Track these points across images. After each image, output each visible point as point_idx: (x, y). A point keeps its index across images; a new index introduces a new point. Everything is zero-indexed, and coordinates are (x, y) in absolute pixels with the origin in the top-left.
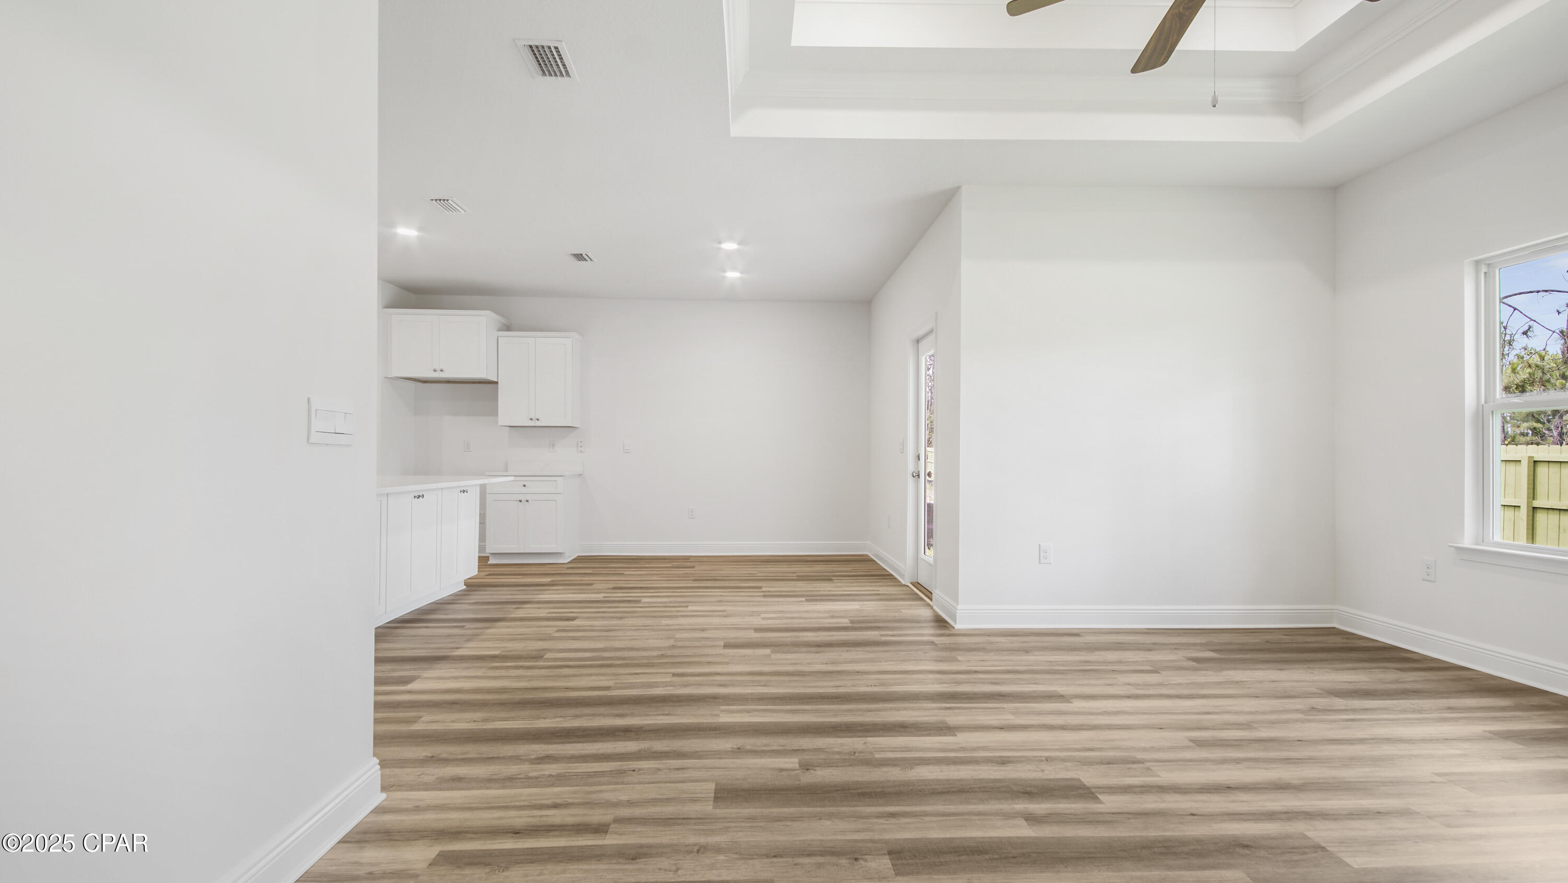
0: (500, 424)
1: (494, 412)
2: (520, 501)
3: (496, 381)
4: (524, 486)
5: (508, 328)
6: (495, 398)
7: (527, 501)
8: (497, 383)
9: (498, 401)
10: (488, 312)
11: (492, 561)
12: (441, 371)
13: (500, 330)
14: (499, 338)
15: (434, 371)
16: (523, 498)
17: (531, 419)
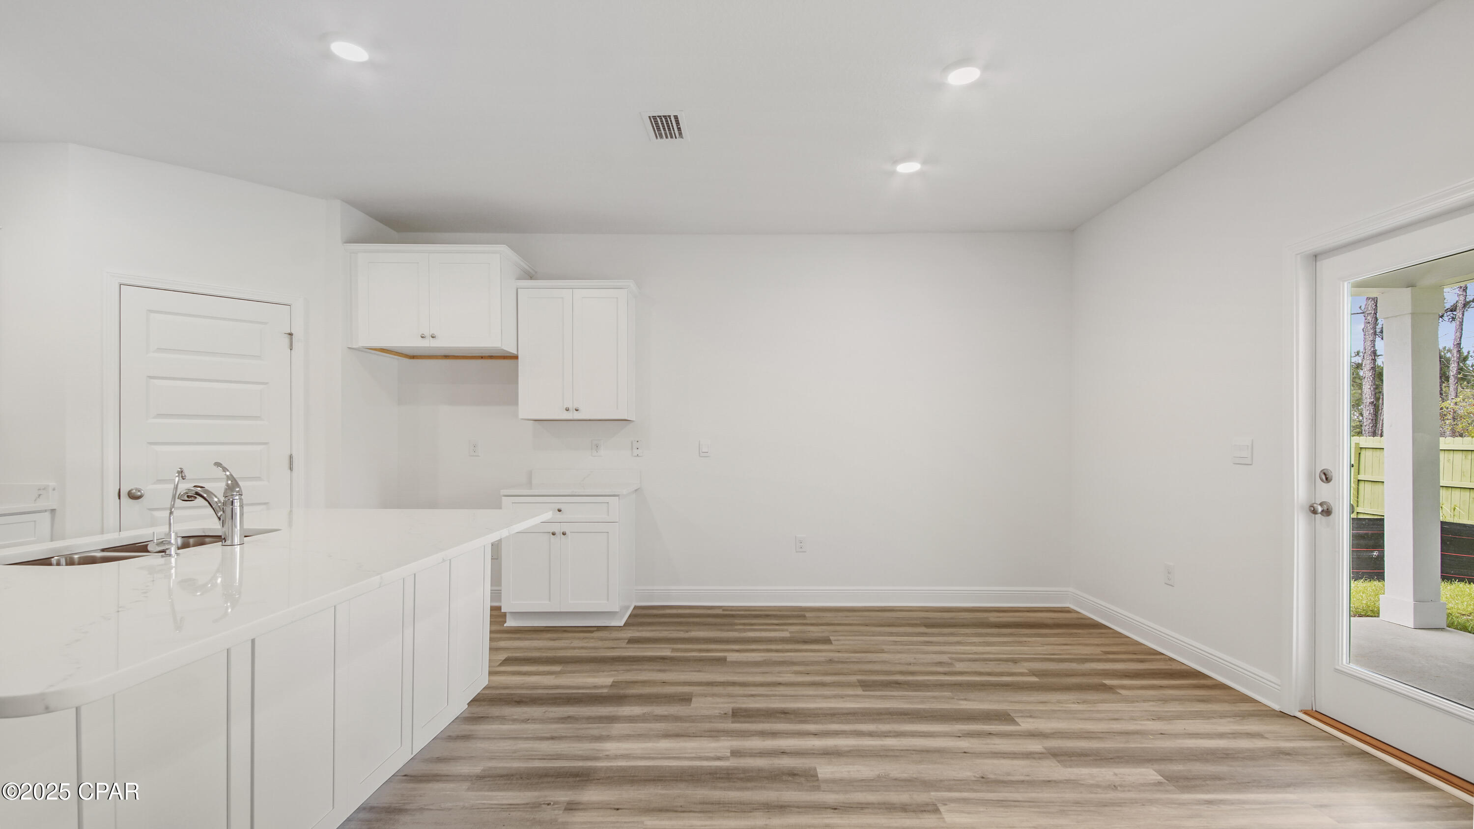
0: (521, 416)
1: (513, 400)
2: (554, 534)
3: (513, 351)
4: (560, 511)
5: (530, 276)
6: (513, 379)
7: (564, 534)
8: (516, 357)
9: (518, 383)
10: (503, 248)
11: (510, 623)
12: (433, 337)
13: (519, 278)
14: (519, 289)
15: (422, 337)
16: (557, 528)
17: (567, 410)
